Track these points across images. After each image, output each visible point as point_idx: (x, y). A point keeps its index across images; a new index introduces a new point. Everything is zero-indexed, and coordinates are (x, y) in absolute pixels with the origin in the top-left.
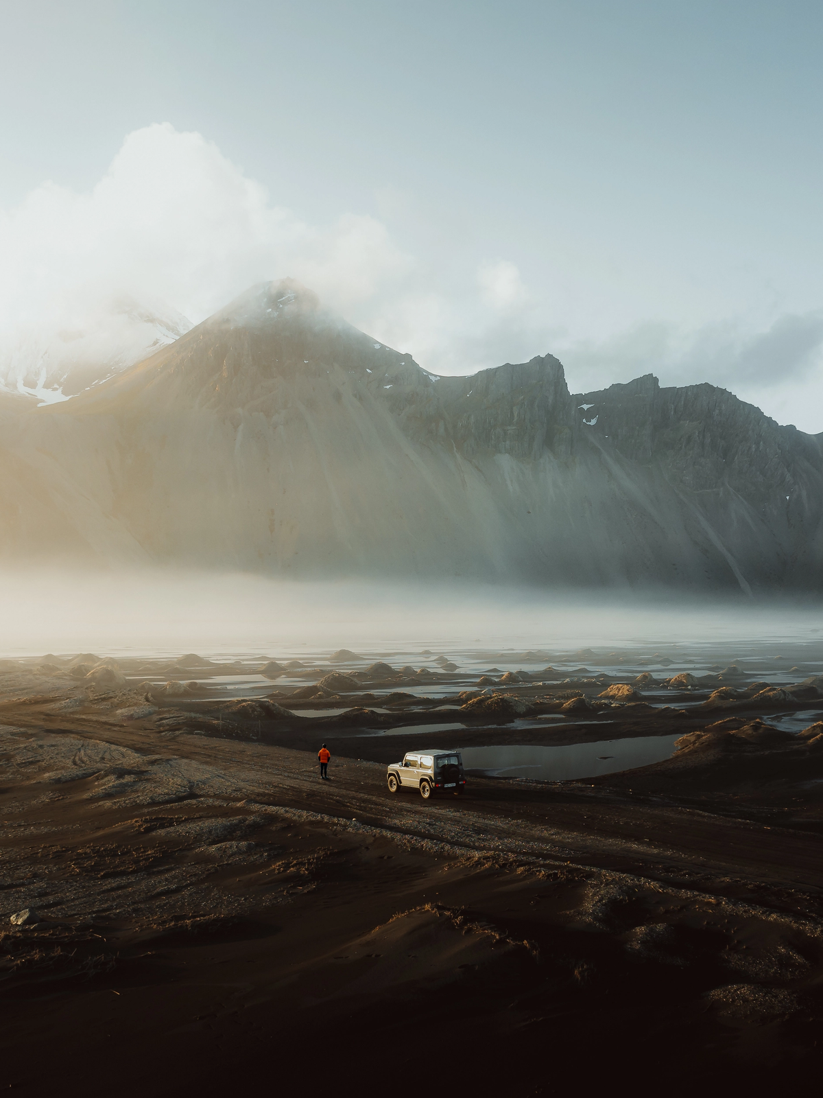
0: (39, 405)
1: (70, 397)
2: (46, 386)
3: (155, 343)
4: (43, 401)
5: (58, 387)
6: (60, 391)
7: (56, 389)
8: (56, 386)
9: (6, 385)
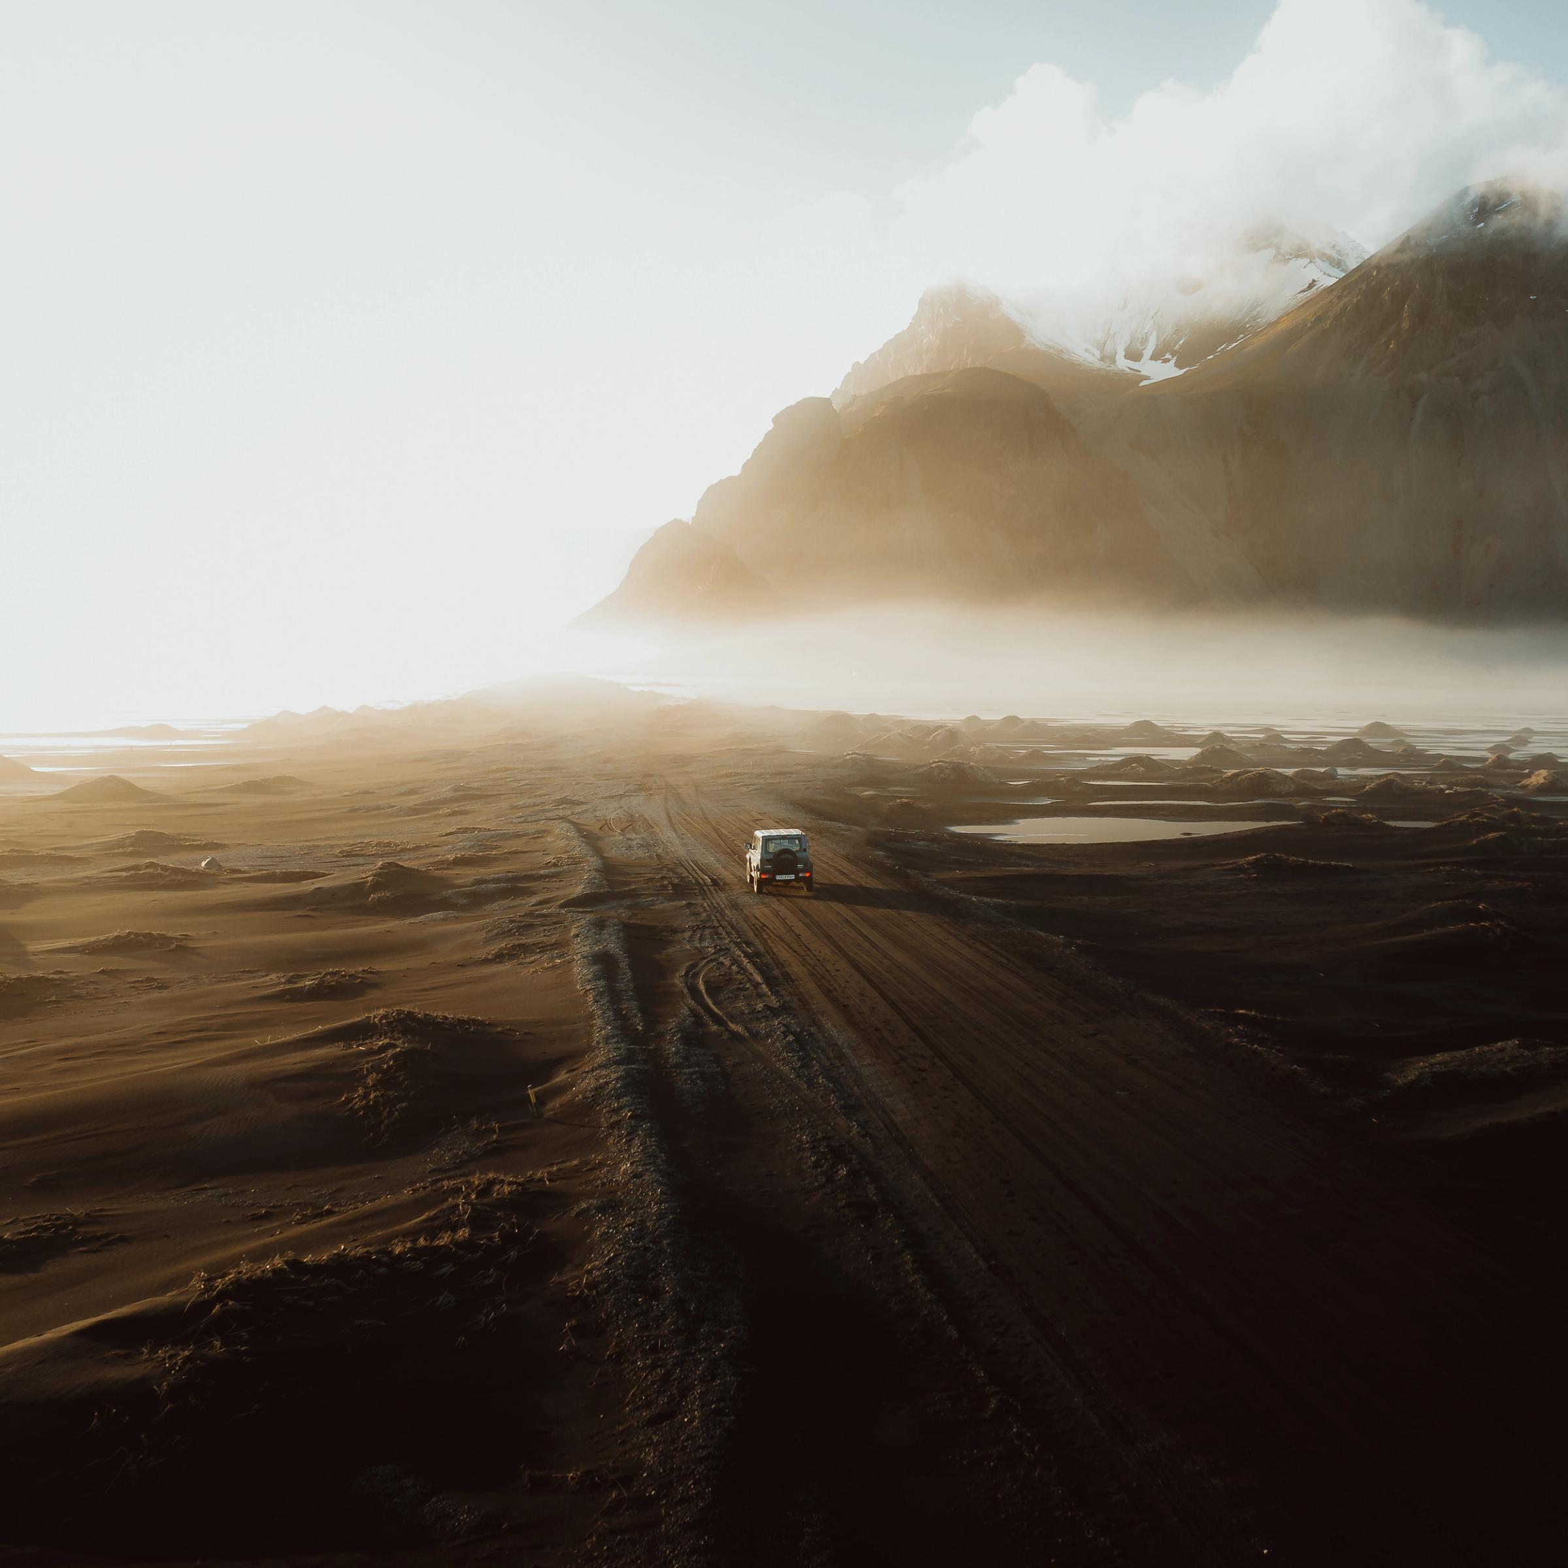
0: (1141, 384)
1: (1185, 370)
2: (1155, 357)
3: (1311, 286)
4: (1147, 378)
5: (1170, 357)
6: (1172, 362)
7: (1167, 361)
8: (1168, 356)
9: (1102, 359)
